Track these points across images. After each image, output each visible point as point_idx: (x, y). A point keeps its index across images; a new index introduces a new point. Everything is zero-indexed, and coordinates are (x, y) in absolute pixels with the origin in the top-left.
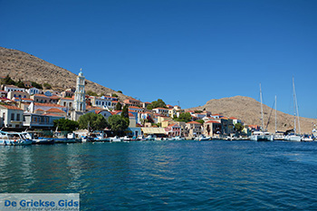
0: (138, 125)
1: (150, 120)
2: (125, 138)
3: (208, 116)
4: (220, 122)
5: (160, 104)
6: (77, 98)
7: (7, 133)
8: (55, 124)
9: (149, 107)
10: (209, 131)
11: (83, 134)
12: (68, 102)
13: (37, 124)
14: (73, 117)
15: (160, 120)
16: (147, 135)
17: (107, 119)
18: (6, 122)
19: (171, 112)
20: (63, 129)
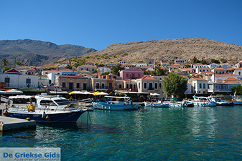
18: (196, 90)
20: (239, 95)
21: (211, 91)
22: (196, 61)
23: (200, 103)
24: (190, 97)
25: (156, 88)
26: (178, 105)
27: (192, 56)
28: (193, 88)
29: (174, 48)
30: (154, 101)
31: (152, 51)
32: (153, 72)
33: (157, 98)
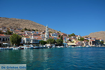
0: (66, 42)
1: (70, 40)
2: (62, 46)
3: (90, 38)
4: (95, 40)
5: (73, 35)
6: (46, 34)
7: (26, 45)
8: (40, 42)
9: (70, 36)
10: (91, 44)
11: (48, 45)
12: (43, 35)
13: (34, 42)
14: (45, 40)
15: (73, 40)
16: (69, 45)
17: (56, 40)
19: (77, 37)
20: (42, 44)
21: (31, 42)
22: (26, 29)
23: (26, 48)
24: (22, 45)
25: (6, 40)
26: (16, 48)
27: (25, 27)
28: (24, 41)
29: (17, 23)
30: (5, 47)
31: (6, 23)
32: (5, 33)
33: (7, 46)
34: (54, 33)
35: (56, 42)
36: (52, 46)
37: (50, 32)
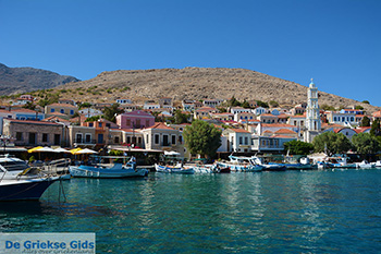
2: (378, 163)
6: (310, 117)
7: (237, 158)
8: (286, 146)
11: (319, 158)
12: (299, 120)
13: (266, 148)
14: (306, 138)
17: (351, 140)
18: (235, 147)
20: (294, 154)
21: (256, 148)
22: (234, 103)
23: (239, 167)
24: (225, 157)
25: (174, 142)
26: (207, 169)
27: (229, 96)
28: (229, 144)
29: (203, 82)
30: (169, 164)
31: (169, 86)
32: (169, 118)
33: (175, 159)
34: (343, 111)
35: (349, 144)
36: (335, 161)
37: (326, 108)
